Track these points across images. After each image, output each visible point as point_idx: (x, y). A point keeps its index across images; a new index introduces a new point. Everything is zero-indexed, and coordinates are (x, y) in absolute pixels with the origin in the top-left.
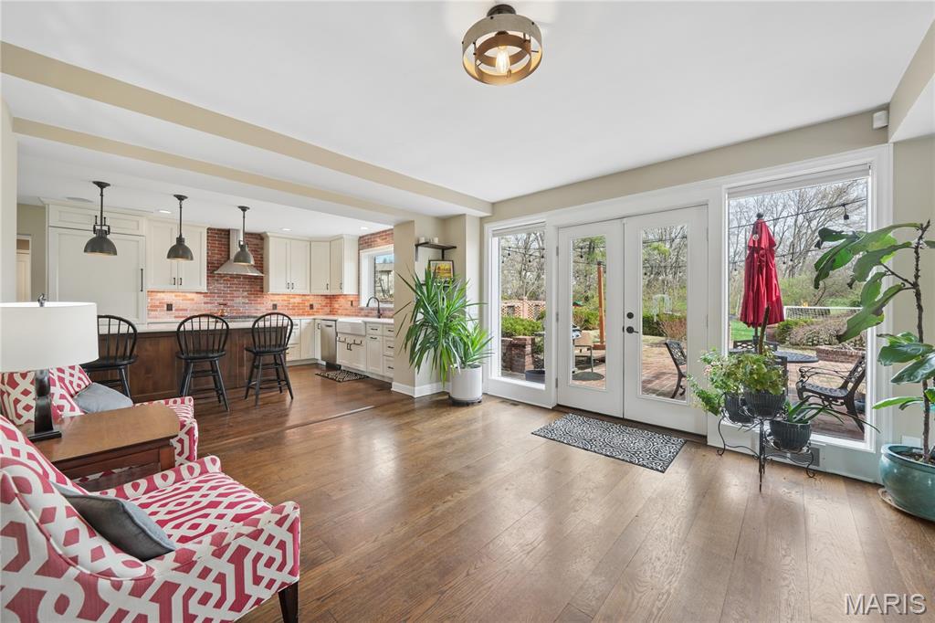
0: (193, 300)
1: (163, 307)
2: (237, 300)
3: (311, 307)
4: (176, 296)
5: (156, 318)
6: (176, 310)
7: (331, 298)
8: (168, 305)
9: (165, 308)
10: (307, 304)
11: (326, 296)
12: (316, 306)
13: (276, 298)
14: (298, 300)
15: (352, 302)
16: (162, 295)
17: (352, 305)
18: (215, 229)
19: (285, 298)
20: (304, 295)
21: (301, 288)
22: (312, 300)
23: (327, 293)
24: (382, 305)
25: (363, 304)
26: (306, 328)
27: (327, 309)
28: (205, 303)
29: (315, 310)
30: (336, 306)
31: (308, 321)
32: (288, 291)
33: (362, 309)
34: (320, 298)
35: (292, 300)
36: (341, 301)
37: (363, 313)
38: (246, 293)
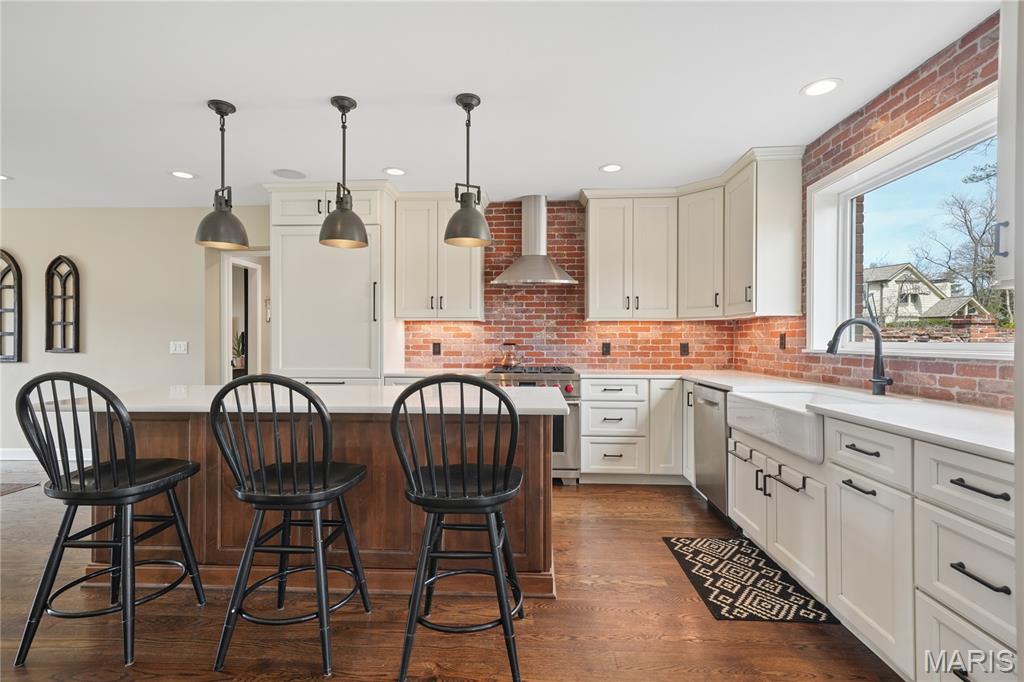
0: (468, 335)
1: (428, 348)
2: (538, 336)
3: (684, 349)
4: (445, 329)
5: (420, 366)
6: (446, 354)
7: (732, 329)
8: (434, 344)
9: (431, 350)
10: (675, 343)
11: (719, 325)
12: (694, 348)
13: (609, 330)
14: (653, 334)
15: (783, 337)
16: (425, 328)
17: (783, 345)
18: (500, 204)
19: (628, 329)
20: (665, 323)
21: (657, 307)
22: (685, 334)
23: (716, 314)
24: (889, 348)
25: (818, 343)
26: (663, 401)
27: (722, 356)
28: (488, 341)
29: (692, 356)
30: (744, 348)
31: (668, 384)
32: (627, 315)
33: (814, 358)
34: (705, 330)
35: (641, 335)
36: (757, 334)
37: (817, 369)
38: (553, 322)
